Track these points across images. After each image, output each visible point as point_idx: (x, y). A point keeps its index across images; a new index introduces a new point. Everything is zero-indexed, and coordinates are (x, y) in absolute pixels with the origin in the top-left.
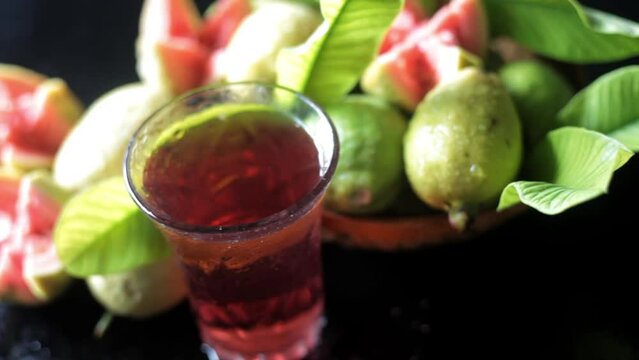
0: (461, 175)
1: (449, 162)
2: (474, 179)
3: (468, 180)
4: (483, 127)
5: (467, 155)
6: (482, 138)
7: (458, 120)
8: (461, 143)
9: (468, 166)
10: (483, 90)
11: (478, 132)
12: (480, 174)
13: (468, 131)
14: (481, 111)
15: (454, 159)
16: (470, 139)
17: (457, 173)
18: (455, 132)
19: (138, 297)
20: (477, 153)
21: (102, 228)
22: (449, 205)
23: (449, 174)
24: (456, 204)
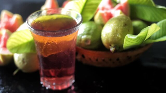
0: (115, 36)
1: (112, 32)
2: (118, 38)
3: (116, 38)
4: (123, 25)
5: (117, 31)
6: (122, 27)
7: (116, 22)
8: (116, 28)
9: (117, 34)
10: (124, 18)
11: (121, 26)
12: (120, 36)
13: (118, 25)
14: (122, 22)
15: (113, 32)
16: (118, 27)
17: (114, 36)
18: (115, 25)
19: (26, 63)
20: (120, 31)
21: (20, 43)
22: (111, 46)
23: (111, 36)
24: (112, 45)
